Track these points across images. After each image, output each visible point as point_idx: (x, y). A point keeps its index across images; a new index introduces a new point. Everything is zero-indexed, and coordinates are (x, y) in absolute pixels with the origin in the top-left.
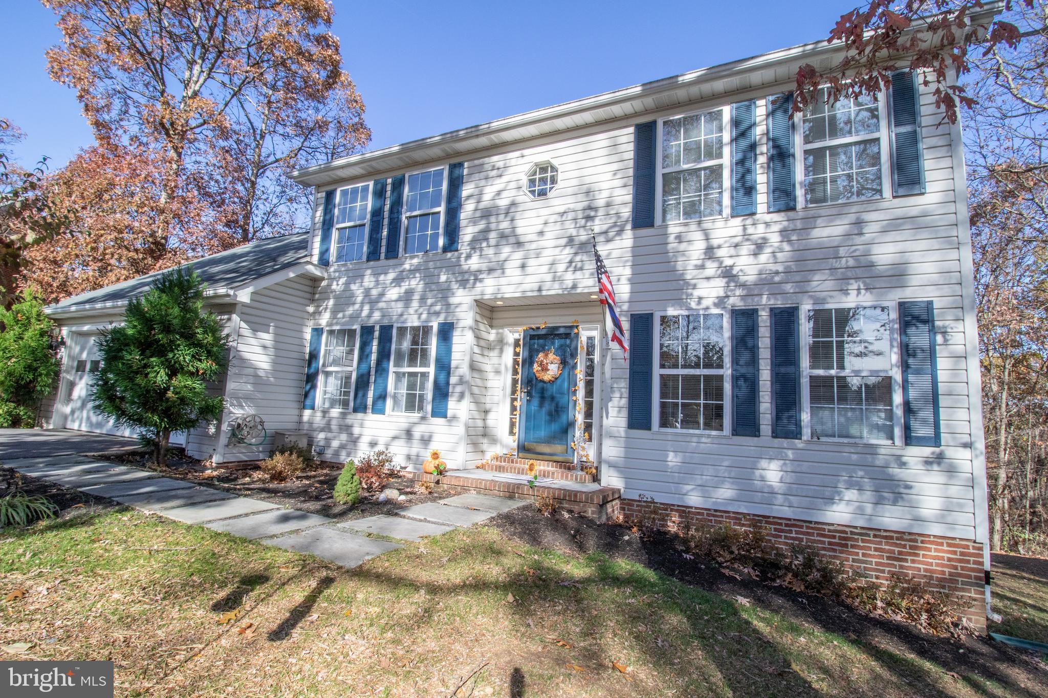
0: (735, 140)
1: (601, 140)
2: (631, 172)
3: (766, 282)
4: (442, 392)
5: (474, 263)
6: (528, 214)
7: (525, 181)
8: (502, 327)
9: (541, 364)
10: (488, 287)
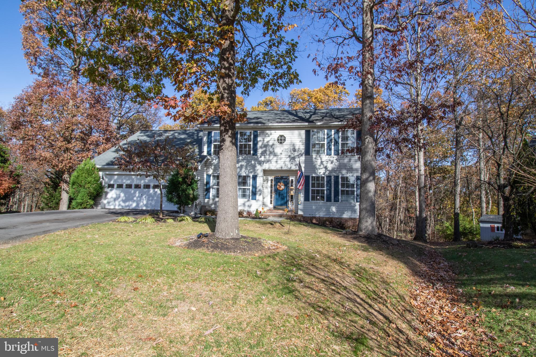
0: (327, 138)
1: (296, 132)
2: (304, 141)
3: (333, 170)
4: (254, 194)
5: (262, 159)
6: (277, 148)
7: (276, 139)
8: (268, 176)
9: (279, 186)
10: (266, 166)
